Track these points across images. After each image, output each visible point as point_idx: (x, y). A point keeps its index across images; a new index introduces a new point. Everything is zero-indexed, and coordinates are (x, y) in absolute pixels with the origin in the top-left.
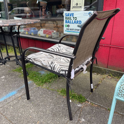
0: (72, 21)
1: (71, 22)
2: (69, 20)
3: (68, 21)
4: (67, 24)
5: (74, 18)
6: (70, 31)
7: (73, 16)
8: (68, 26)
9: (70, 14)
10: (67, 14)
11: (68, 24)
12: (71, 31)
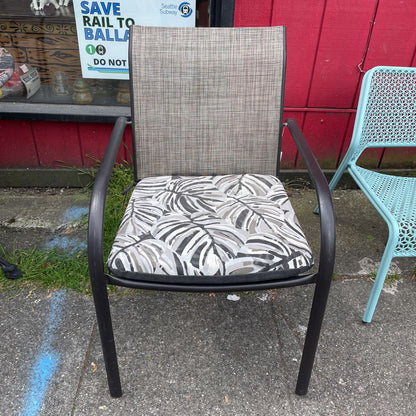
0: (116, 31)
1: (112, 35)
2: (103, 29)
3: (99, 31)
4: (95, 43)
5: (121, 20)
6: (112, 66)
7: (115, 13)
8: (101, 50)
9: (103, 4)
10: (90, 6)
11: (100, 42)
12: (116, 66)
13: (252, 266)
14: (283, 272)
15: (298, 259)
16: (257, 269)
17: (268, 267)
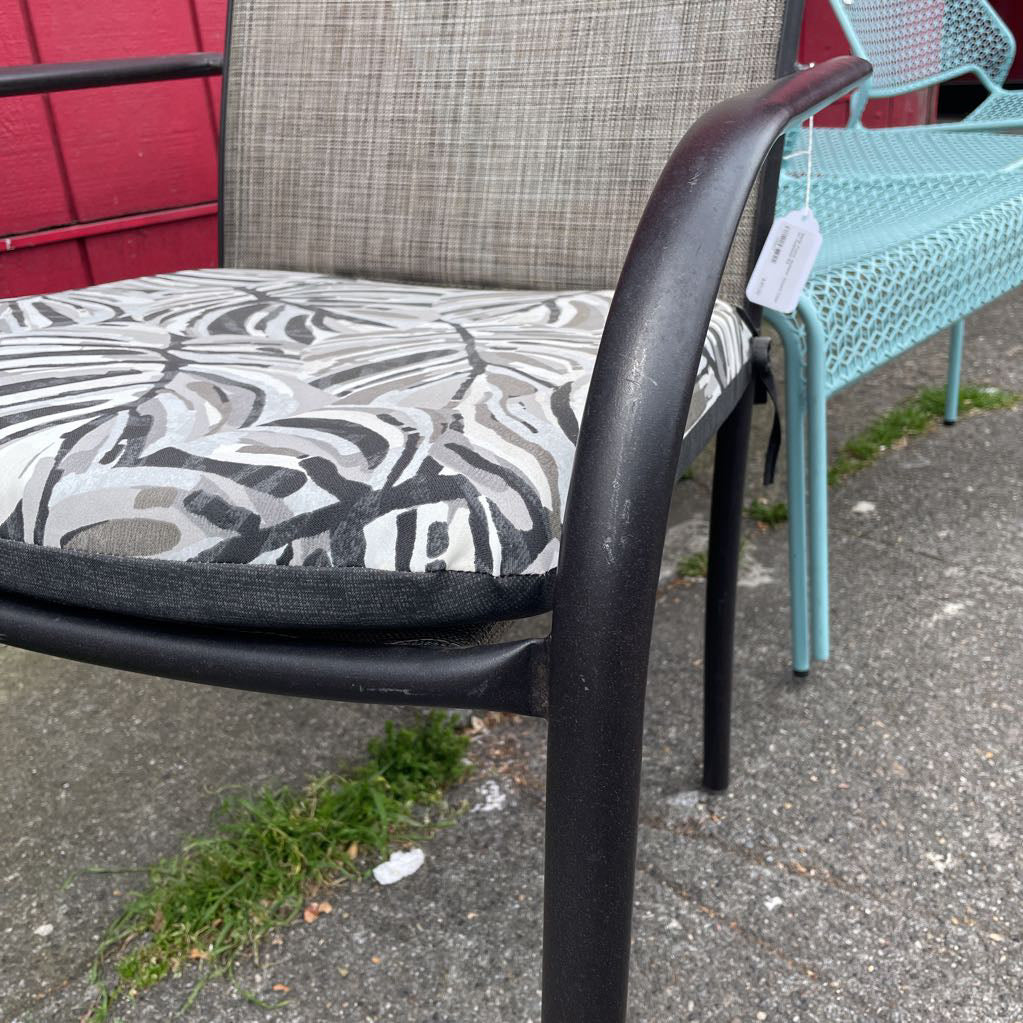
13: (174, 515)
14: (326, 584)
15: (429, 514)
16: (195, 542)
17: (252, 536)
